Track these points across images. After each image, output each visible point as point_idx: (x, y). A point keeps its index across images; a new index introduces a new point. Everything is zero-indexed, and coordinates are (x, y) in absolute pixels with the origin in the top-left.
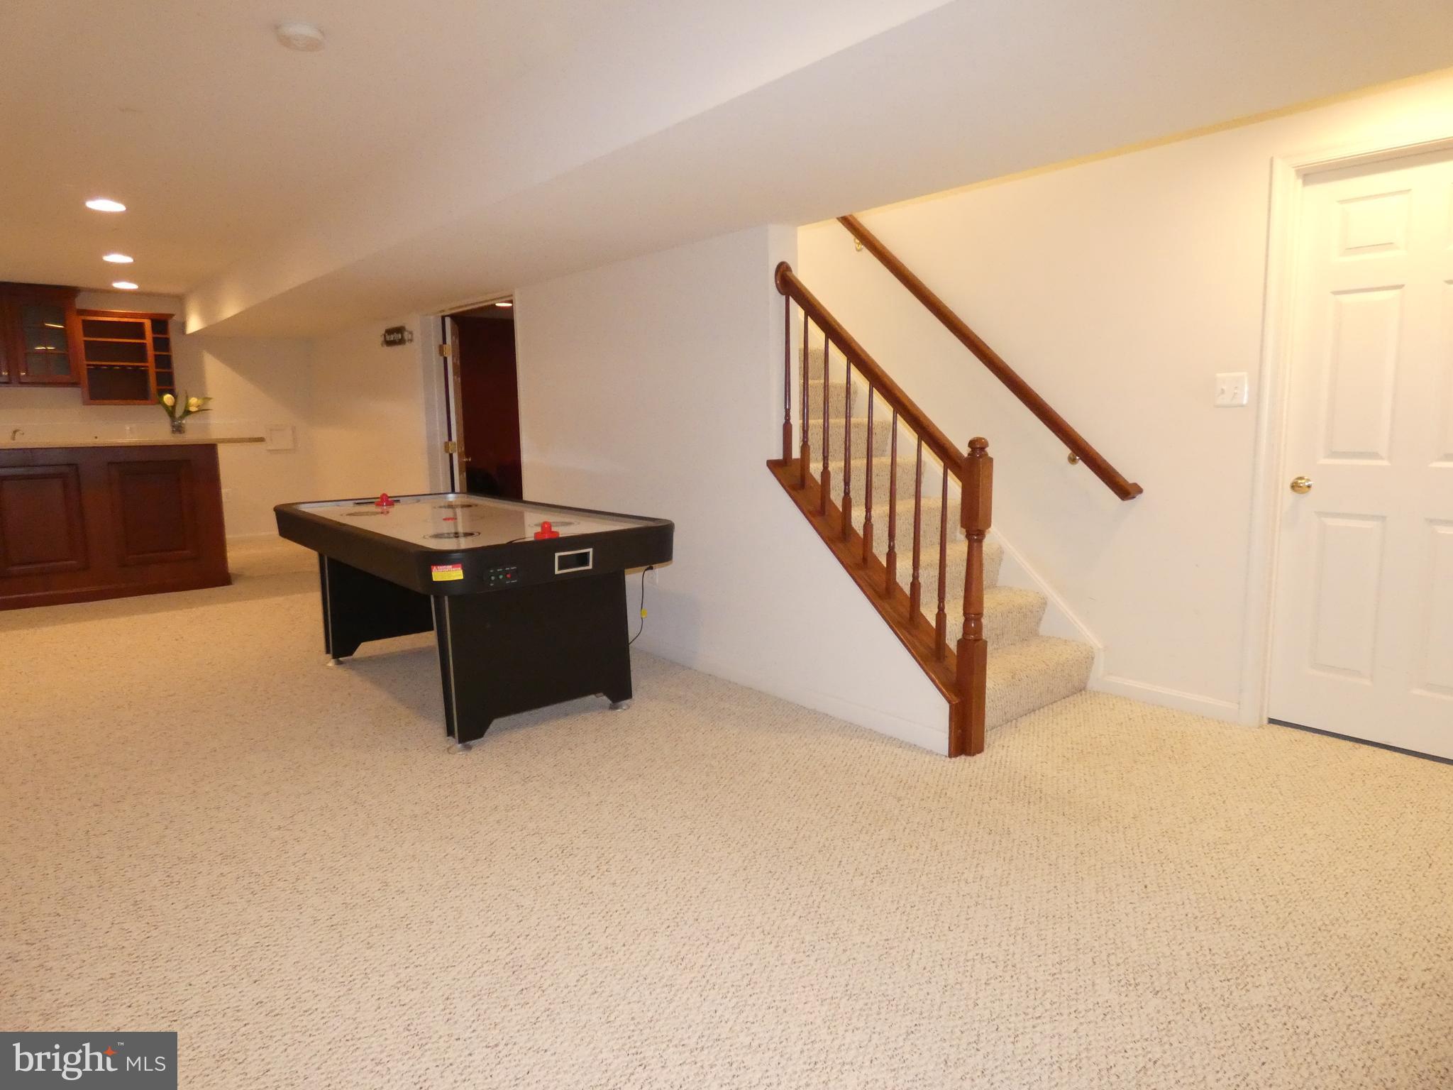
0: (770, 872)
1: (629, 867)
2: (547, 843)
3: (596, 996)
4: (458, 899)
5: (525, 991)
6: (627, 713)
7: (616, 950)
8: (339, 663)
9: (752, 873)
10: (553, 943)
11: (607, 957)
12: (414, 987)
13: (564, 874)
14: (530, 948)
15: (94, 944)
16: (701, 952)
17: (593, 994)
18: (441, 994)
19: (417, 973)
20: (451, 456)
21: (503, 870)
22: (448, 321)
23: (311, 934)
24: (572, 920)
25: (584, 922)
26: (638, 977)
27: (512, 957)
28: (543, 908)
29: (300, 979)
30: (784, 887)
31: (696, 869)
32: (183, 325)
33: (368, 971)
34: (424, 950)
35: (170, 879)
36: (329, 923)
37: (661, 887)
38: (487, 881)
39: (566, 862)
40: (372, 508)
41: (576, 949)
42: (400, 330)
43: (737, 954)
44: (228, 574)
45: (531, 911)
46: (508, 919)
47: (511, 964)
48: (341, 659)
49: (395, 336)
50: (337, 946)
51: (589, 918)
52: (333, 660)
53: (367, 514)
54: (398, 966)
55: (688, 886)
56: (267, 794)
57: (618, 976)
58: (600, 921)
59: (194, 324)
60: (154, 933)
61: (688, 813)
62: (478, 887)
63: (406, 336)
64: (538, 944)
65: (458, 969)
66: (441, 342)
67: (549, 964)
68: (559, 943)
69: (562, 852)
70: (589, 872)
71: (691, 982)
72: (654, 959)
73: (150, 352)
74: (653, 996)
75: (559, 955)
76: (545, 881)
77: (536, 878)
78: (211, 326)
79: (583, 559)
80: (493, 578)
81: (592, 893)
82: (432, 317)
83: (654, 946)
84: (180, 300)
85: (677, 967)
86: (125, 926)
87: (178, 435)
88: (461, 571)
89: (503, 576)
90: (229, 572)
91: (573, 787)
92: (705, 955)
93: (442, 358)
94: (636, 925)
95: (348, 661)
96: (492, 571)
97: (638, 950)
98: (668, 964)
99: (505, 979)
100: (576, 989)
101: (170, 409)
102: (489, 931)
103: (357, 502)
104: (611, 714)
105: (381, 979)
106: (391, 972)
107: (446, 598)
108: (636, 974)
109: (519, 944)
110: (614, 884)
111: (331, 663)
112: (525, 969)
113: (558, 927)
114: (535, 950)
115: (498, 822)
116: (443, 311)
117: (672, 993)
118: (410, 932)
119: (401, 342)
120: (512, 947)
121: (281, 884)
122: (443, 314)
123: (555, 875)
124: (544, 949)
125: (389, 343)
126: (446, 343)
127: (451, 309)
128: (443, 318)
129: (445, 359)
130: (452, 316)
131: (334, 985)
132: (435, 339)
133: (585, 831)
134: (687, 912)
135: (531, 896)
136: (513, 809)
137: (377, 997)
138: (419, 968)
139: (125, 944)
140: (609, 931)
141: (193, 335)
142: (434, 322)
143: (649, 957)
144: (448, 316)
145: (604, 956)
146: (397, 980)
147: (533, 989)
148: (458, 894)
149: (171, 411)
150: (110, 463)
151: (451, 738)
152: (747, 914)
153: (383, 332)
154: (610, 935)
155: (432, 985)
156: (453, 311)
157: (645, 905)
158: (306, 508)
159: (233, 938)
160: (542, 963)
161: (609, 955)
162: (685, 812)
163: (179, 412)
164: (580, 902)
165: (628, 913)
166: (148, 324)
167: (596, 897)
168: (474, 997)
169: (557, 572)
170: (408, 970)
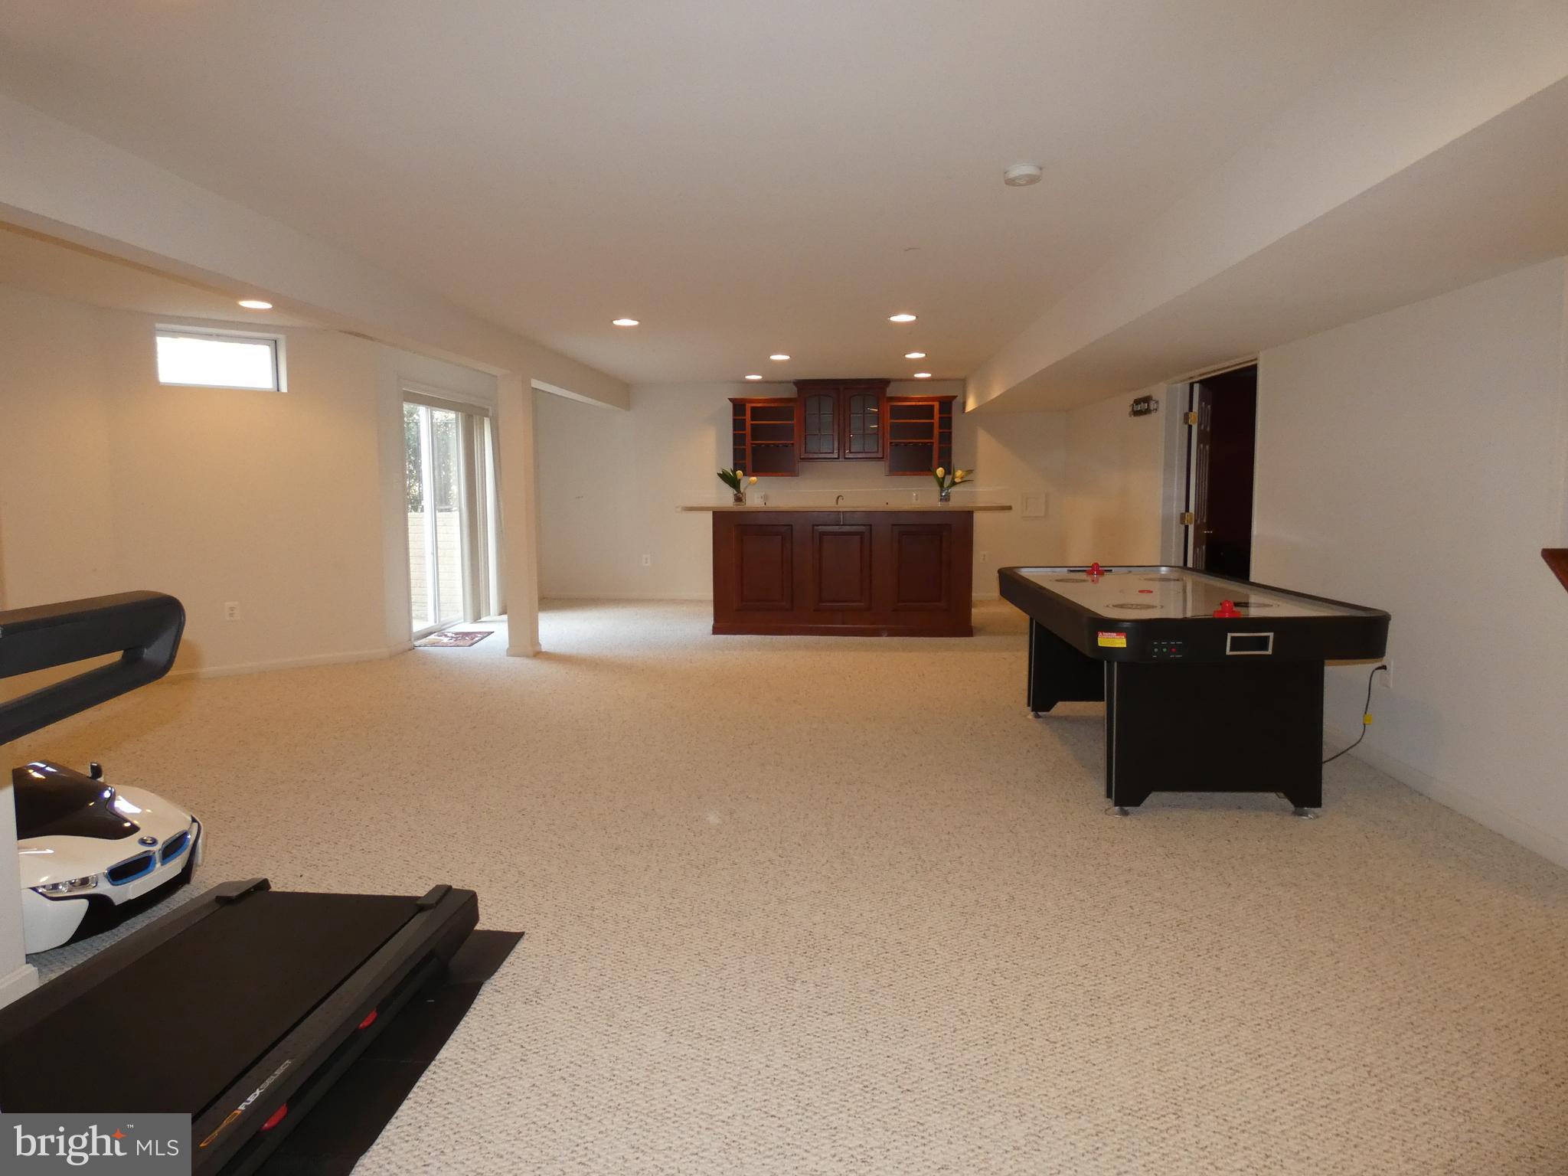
0: (1412, 1024)
1: (1241, 960)
2: (1165, 913)
3: (1157, 1046)
4: (1067, 929)
5: (1095, 1017)
6: (1309, 821)
7: (1193, 1021)
8: (1037, 716)
9: (1386, 1016)
10: (1136, 993)
11: (1182, 1023)
12: (1007, 977)
13: (1170, 943)
14: (1113, 989)
15: (814, 870)
16: (1284, 1059)
17: (1155, 1044)
18: (1025, 989)
19: (1013, 969)
20: (1187, 527)
21: (1116, 921)
22: (1197, 387)
23: (947, 913)
24: (1162, 983)
25: (1173, 989)
26: (1206, 1050)
27: (1094, 988)
28: (1139, 963)
29: (930, 939)
30: (1422, 1043)
31: (1319, 989)
32: (964, 404)
33: (978, 953)
34: (1024, 955)
35: (868, 845)
36: (962, 910)
37: (1268, 990)
38: (1096, 924)
39: (1178, 935)
40: (1083, 576)
41: (1156, 1005)
42: (1147, 399)
43: (1326, 1078)
44: (971, 626)
45: (1127, 961)
46: (1103, 959)
47: (1091, 993)
48: (1040, 713)
49: (1142, 407)
50: (962, 927)
51: (1179, 986)
52: (1032, 713)
53: (1077, 581)
54: (1000, 958)
55: (1300, 999)
56: (949, 806)
57: (1185, 1042)
58: (1189, 993)
59: (971, 405)
60: (849, 875)
61: (1336, 936)
62: (1087, 927)
63: (1153, 406)
64: (1122, 988)
65: (1045, 979)
66: (1187, 410)
67: (1125, 1006)
68: (1141, 995)
69: (1178, 926)
70: (1197, 950)
71: (1260, 1077)
72: (1229, 1043)
73: (936, 431)
74: (1214, 1071)
75: (1137, 1003)
76: (1151, 943)
77: (1143, 938)
78: (982, 405)
79: (1262, 643)
80: (1156, 650)
81: (1191, 968)
82: (1179, 385)
83: (1234, 1033)
84: (963, 383)
85: (1251, 1059)
86: (835, 865)
87: (944, 503)
88: (1125, 640)
89: (1166, 649)
90: (973, 625)
91: (1215, 874)
92: (1288, 1063)
93: (1186, 426)
94: (1224, 1010)
95: (1045, 717)
96: (1155, 643)
97: (1216, 1030)
98: (1241, 1053)
99: (1082, 1001)
100: (1140, 1034)
101: (941, 480)
102: (1084, 961)
103: (1071, 569)
104: (1290, 820)
105: (985, 962)
106: (994, 960)
107: (1116, 664)
108: (1205, 1047)
109: (1105, 982)
110: (1218, 969)
111: (1031, 715)
112: (1102, 1002)
113: (1146, 982)
114: (1117, 992)
115: (1127, 882)
116: (1191, 378)
117: (1235, 1077)
118: (1019, 938)
119: (1147, 411)
120: (1098, 982)
121: (936, 872)
122: (1191, 381)
123: (1162, 941)
124: (1126, 994)
125: (1136, 413)
126: (1192, 411)
127: (1201, 375)
128: (1192, 385)
129: (1190, 427)
130: (1200, 382)
131: (952, 952)
132: (1181, 406)
133: (1210, 915)
134: (1286, 1020)
135: (1132, 950)
136: (1146, 876)
137: (977, 972)
138: (1016, 966)
139: (832, 876)
140: (1193, 1004)
141: (969, 412)
142: (1182, 388)
143: (1225, 1040)
144: (1196, 382)
145: (1179, 1021)
146: (997, 967)
147: (1102, 1019)
148: (1068, 925)
149: (941, 483)
150: (894, 525)
151: (1110, 799)
152: (1357, 1049)
153: (1132, 402)
154: (1194, 1008)
155: (1021, 981)
156: (1202, 378)
157: (1242, 998)
158: (1025, 573)
159: (894, 896)
160: (1119, 1003)
161: (1185, 1023)
162: (1333, 935)
163: (947, 483)
164: (1177, 970)
165: (1221, 997)
166: (936, 405)
167: (1194, 973)
168: (1051, 1003)
169: (1228, 652)
170: (1007, 964)
